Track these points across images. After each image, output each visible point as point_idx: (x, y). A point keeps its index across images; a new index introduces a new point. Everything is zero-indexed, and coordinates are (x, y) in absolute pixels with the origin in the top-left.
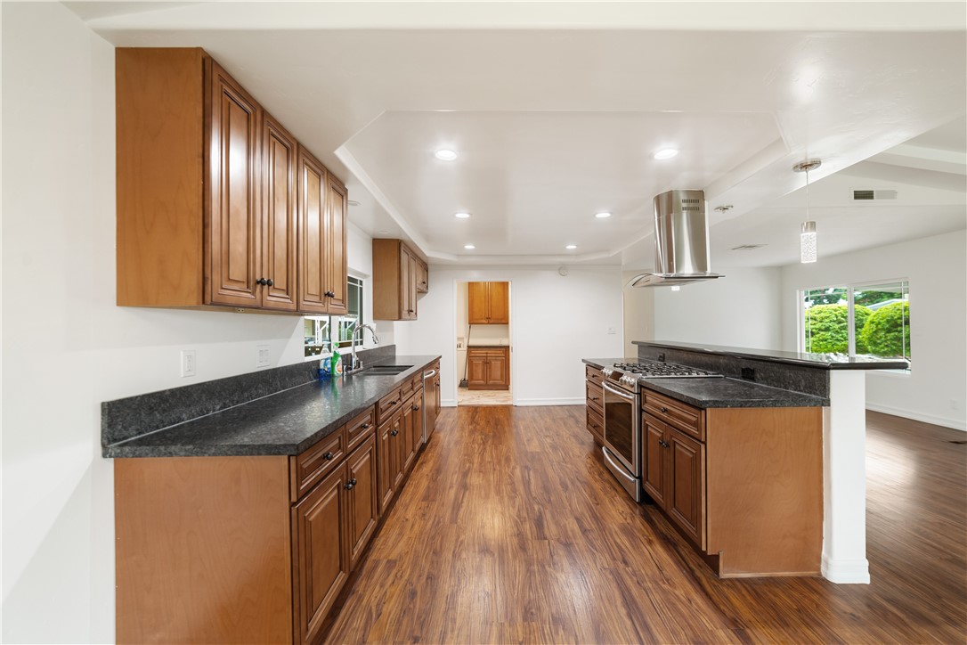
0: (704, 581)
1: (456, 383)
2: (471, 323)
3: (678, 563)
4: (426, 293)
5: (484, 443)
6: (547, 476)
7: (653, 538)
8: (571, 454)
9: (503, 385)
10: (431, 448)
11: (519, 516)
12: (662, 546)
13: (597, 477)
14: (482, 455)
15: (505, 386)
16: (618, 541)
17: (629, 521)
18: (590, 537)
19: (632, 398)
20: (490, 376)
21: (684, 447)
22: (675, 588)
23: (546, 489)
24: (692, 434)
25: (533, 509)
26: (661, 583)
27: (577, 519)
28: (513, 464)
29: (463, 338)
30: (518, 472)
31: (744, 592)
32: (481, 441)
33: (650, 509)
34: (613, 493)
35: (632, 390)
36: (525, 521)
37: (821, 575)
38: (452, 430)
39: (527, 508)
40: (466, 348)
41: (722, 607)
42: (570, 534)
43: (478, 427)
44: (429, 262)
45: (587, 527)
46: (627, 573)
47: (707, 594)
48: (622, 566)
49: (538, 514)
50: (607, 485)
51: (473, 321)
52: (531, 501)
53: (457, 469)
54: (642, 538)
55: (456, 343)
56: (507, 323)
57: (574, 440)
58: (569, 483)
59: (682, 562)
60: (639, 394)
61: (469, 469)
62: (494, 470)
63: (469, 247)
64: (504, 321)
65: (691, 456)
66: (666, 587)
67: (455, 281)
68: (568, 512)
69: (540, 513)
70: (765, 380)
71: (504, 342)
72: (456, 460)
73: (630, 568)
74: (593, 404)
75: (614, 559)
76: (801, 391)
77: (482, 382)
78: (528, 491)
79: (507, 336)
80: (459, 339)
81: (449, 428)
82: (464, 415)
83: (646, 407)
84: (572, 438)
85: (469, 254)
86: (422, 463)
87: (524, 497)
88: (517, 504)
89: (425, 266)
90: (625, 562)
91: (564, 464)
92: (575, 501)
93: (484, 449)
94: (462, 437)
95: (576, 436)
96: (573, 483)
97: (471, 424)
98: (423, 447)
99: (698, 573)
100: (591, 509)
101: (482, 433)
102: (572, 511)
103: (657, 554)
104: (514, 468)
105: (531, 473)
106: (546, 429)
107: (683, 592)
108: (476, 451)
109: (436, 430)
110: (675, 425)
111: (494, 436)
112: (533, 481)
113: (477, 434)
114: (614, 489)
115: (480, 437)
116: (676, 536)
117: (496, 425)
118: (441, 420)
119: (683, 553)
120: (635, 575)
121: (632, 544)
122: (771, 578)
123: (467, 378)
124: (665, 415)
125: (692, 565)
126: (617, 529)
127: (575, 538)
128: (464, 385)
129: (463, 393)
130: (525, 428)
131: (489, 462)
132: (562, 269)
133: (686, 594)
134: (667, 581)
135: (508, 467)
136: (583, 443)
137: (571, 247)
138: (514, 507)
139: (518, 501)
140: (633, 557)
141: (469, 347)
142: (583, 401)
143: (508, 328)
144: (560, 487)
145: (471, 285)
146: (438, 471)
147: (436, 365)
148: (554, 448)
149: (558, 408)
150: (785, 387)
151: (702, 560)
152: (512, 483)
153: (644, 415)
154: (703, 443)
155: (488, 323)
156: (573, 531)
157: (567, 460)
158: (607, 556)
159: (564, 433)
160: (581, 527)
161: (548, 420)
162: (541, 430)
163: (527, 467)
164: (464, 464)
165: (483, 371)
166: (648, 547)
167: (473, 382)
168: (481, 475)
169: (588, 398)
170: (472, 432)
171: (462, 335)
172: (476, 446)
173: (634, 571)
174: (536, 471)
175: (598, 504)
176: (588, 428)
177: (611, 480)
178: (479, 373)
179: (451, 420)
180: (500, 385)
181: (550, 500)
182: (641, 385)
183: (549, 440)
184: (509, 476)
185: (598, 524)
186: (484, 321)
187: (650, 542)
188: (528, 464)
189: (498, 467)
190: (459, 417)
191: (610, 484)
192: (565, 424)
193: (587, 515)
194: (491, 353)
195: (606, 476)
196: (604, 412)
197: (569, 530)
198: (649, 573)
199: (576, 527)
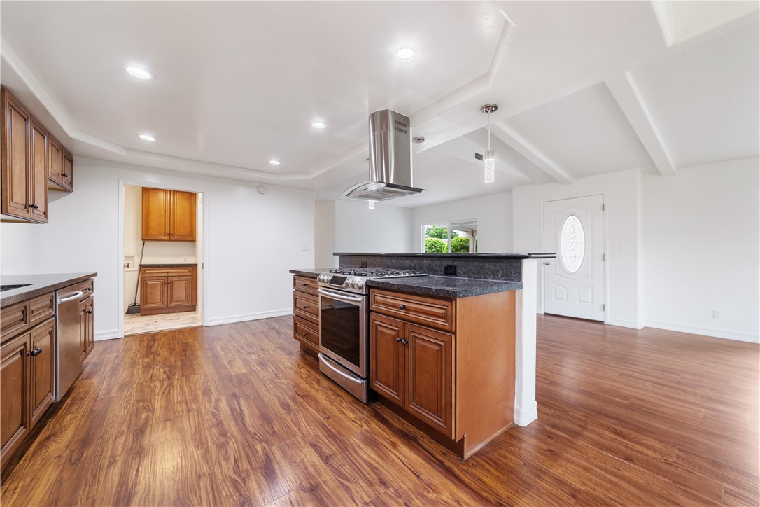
0: (455, 469)
1: (123, 309)
2: (144, 240)
3: (427, 459)
4: (69, 191)
5: (168, 377)
6: (262, 400)
7: (394, 439)
8: (282, 367)
9: (188, 306)
10: (71, 405)
11: (237, 471)
12: (405, 445)
13: (316, 386)
14: (167, 394)
15: (191, 305)
16: (365, 456)
17: (365, 427)
18: (336, 465)
19: (359, 300)
20: (172, 297)
21: (429, 340)
22: (440, 493)
23: (266, 418)
24: (440, 327)
25: (255, 452)
26: (425, 493)
27: (313, 446)
28: (214, 396)
29: (132, 257)
30: (224, 405)
31: (487, 466)
32: (163, 376)
33: (378, 406)
34: (338, 399)
35: (359, 292)
36: (248, 476)
37: (514, 424)
38: (114, 370)
39: (247, 455)
40: (137, 268)
41: (484, 494)
42: (312, 470)
43: (158, 358)
44: (75, 151)
45: (328, 452)
46: (391, 497)
47: (466, 485)
48: (382, 489)
49: (264, 457)
50: (330, 393)
51: (147, 236)
52: (250, 440)
53: (125, 428)
54: (385, 444)
55: (123, 262)
56: (193, 240)
57: (281, 352)
58: (290, 402)
59: (429, 457)
60: (368, 295)
61: (147, 421)
62: (189, 411)
63: (147, 137)
64: (190, 238)
65: (437, 348)
66: (431, 495)
67: (121, 183)
68: (300, 440)
69: (266, 455)
70: (467, 273)
71: (190, 261)
72: (122, 413)
73: (391, 489)
74: (303, 313)
75: (371, 484)
76: (499, 279)
77: (161, 305)
78: (243, 428)
79: (194, 254)
80: (126, 257)
81: (108, 368)
82: (134, 346)
83: (375, 307)
84: (278, 350)
85: (144, 150)
86: (48, 438)
87: (239, 437)
88: (231, 453)
89: (67, 156)
90: (383, 483)
91: (278, 380)
92: (303, 422)
93: (171, 385)
94: (133, 375)
95: (281, 348)
96: (294, 400)
97: (147, 356)
98: (53, 410)
99: (448, 464)
100: (323, 427)
101: (164, 365)
102: (303, 436)
103: (405, 457)
104: (217, 401)
105: (242, 401)
106: (248, 345)
107: (448, 494)
108: (157, 391)
109: (84, 375)
110: (415, 320)
111: (183, 366)
112: (246, 412)
113: (156, 367)
114: (338, 395)
115: (162, 371)
116: (411, 429)
117: (184, 351)
118: (94, 360)
119: (424, 445)
120: (399, 496)
121: (379, 456)
122: (492, 441)
123: (138, 302)
124: (402, 313)
125: (438, 456)
126: (358, 442)
127: (319, 474)
128: (132, 310)
129: (132, 320)
130: (223, 349)
131: (180, 402)
132: (261, 187)
133: (451, 495)
134: (429, 486)
135: (210, 402)
136: (290, 353)
137: (275, 162)
138: (227, 460)
139: (232, 447)
140: (388, 473)
141: (141, 266)
142: (289, 310)
143: (195, 247)
144: (281, 409)
145: (146, 190)
146: (85, 442)
147: (88, 285)
148: (262, 364)
149: (256, 323)
150: (485, 278)
151: (443, 447)
152: (219, 424)
153: (373, 316)
154: (453, 333)
155: (170, 240)
156: (314, 466)
157: (280, 375)
158: (363, 484)
159: (269, 347)
160: (321, 455)
161: (248, 336)
162: (243, 348)
163: (234, 396)
164: (137, 415)
165: (162, 293)
166: (395, 452)
167: (147, 306)
168: (169, 424)
169: (295, 307)
170: (148, 367)
171: (131, 253)
172: (157, 383)
173: (396, 491)
174: (247, 397)
175: (328, 418)
176: (295, 337)
177: (331, 386)
178: (156, 295)
179: (113, 356)
180: (184, 306)
181: (274, 432)
182: (370, 286)
183: (254, 357)
184: (214, 414)
185: (338, 444)
186: (165, 238)
187: (394, 445)
188: (235, 390)
189: (194, 406)
190: (126, 351)
191: (332, 390)
192: (267, 337)
193: (322, 436)
194: (172, 272)
195: (325, 383)
196: (320, 320)
197: (308, 465)
198: (411, 485)
199: (315, 458)
